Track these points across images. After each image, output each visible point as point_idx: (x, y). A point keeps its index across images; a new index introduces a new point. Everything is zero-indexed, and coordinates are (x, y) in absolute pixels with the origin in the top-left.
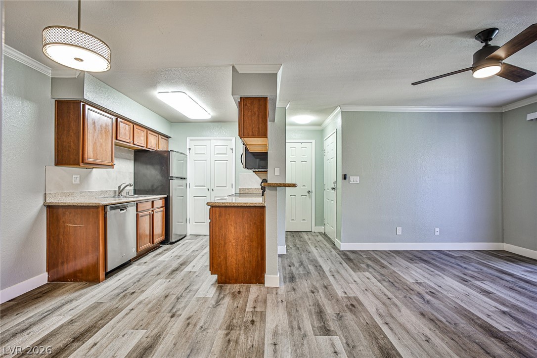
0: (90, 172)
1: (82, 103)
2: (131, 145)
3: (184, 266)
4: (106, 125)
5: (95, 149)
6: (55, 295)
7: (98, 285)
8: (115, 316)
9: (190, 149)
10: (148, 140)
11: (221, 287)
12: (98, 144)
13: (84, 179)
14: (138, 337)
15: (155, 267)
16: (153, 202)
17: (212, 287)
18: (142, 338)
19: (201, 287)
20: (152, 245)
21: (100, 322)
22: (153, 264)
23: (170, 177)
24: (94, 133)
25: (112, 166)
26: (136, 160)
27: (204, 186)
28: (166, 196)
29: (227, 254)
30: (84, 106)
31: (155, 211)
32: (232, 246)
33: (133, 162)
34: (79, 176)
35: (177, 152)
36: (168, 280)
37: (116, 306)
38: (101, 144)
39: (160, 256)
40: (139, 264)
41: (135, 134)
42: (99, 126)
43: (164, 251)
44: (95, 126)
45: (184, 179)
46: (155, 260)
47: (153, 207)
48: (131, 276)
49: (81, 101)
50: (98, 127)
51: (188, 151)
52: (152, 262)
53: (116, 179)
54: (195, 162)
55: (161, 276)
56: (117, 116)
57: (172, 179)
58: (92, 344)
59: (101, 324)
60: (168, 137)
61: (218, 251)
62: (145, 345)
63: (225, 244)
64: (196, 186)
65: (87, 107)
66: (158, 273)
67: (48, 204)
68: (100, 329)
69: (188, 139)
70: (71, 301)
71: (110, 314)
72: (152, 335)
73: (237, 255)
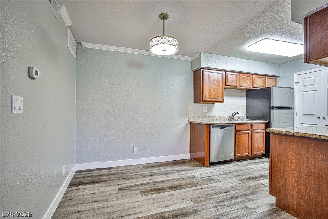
0: (213, 106)
1: (202, 69)
2: (238, 87)
3: (263, 178)
4: (218, 78)
5: (210, 93)
6: (186, 165)
7: (204, 168)
8: (192, 187)
9: (297, 83)
10: (254, 82)
11: (277, 210)
12: (212, 90)
13: (210, 109)
14: (188, 205)
15: (242, 170)
16: (252, 125)
17: (268, 206)
18: (188, 207)
19: (258, 200)
20: (251, 155)
21: (184, 186)
22: (243, 167)
23: (271, 107)
24: (209, 84)
25: (222, 102)
26: (248, 96)
27: (314, 115)
28: (267, 121)
29: (286, 182)
30: (203, 70)
31: (254, 131)
32: (293, 176)
33: (246, 98)
34: (206, 108)
35: (283, 87)
36: (240, 182)
37: (198, 182)
38: (214, 90)
39: (254, 164)
40: (235, 165)
41: (241, 80)
42: (213, 80)
43: (261, 162)
44: (210, 80)
45: (291, 108)
46: (247, 166)
47: (252, 129)
48: (223, 170)
49: (201, 68)
50: (211, 80)
51: (295, 85)
52: (244, 166)
53: (231, 109)
54: (303, 94)
55: (239, 178)
56: (226, 71)
57: (273, 109)
58: (171, 194)
59: (184, 187)
60: (277, 77)
61: (277, 176)
62: (185, 211)
63: (285, 171)
64: (304, 115)
65: (204, 70)
66: (239, 175)
67: (190, 122)
68: (181, 189)
69: (295, 75)
70: (188, 170)
71: (191, 185)
72: (193, 209)
73: (298, 188)
